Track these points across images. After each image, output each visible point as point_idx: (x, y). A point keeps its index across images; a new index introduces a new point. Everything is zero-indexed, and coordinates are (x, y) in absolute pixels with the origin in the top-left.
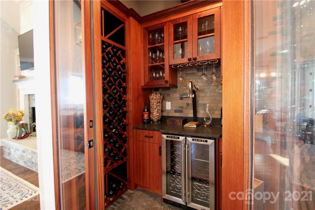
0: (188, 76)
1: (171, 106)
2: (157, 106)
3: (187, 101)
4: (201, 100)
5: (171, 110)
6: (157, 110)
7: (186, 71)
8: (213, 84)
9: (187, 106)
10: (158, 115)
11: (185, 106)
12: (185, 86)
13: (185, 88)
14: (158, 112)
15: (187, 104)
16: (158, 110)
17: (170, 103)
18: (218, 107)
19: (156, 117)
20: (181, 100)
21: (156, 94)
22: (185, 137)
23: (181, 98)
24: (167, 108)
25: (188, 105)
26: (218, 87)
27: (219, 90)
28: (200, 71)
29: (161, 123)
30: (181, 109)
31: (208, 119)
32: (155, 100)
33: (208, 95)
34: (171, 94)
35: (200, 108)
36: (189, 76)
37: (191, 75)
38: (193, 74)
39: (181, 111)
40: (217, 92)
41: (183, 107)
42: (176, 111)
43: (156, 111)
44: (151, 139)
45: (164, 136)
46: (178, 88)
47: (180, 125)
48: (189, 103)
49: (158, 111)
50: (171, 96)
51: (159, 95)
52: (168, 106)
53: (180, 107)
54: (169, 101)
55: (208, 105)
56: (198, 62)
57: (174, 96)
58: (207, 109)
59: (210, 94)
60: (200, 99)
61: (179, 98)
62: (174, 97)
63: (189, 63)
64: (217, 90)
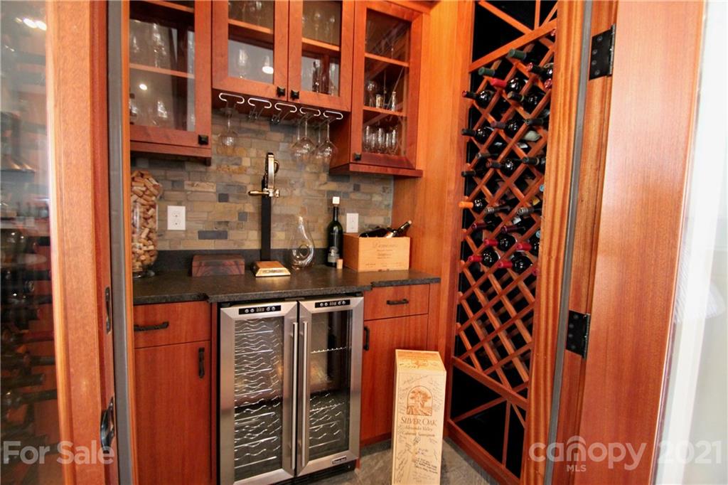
0: (244, 135)
1: (187, 220)
2: (146, 219)
3: (239, 207)
4: (279, 205)
5: (186, 231)
6: (147, 231)
7: (240, 122)
8: (308, 169)
9: (239, 219)
10: (151, 248)
11: (236, 219)
12: (236, 164)
13: (235, 167)
14: (148, 238)
15: (239, 214)
16: (150, 231)
17: (182, 210)
18: (317, 222)
19: (143, 258)
20: (224, 203)
21: (142, 175)
22: (296, 303)
23: (223, 198)
24: (171, 226)
25: (242, 216)
26: (318, 177)
27: (320, 185)
28: (278, 131)
29: (157, 274)
30: (221, 228)
31: (305, 252)
32: (141, 197)
33: (297, 192)
34: (187, 182)
35: (275, 225)
36: (248, 137)
37: (254, 135)
38: (257, 133)
39: (222, 235)
40: (316, 188)
41: (227, 222)
42: (203, 235)
43: (144, 236)
44: (161, 333)
46: (213, 167)
48: (247, 210)
49: (151, 235)
50: (186, 187)
51: (155, 183)
52: (177, 218)
53: (220, 223)
54: (179, 204)
55: (301, 219)
56: (299, 106)
57: (199, 189)
59: (301, 192)
60: (278, 203)
61: (215, 198)
62: (196, 191)
63: (273, 101)
64: (317, 183)
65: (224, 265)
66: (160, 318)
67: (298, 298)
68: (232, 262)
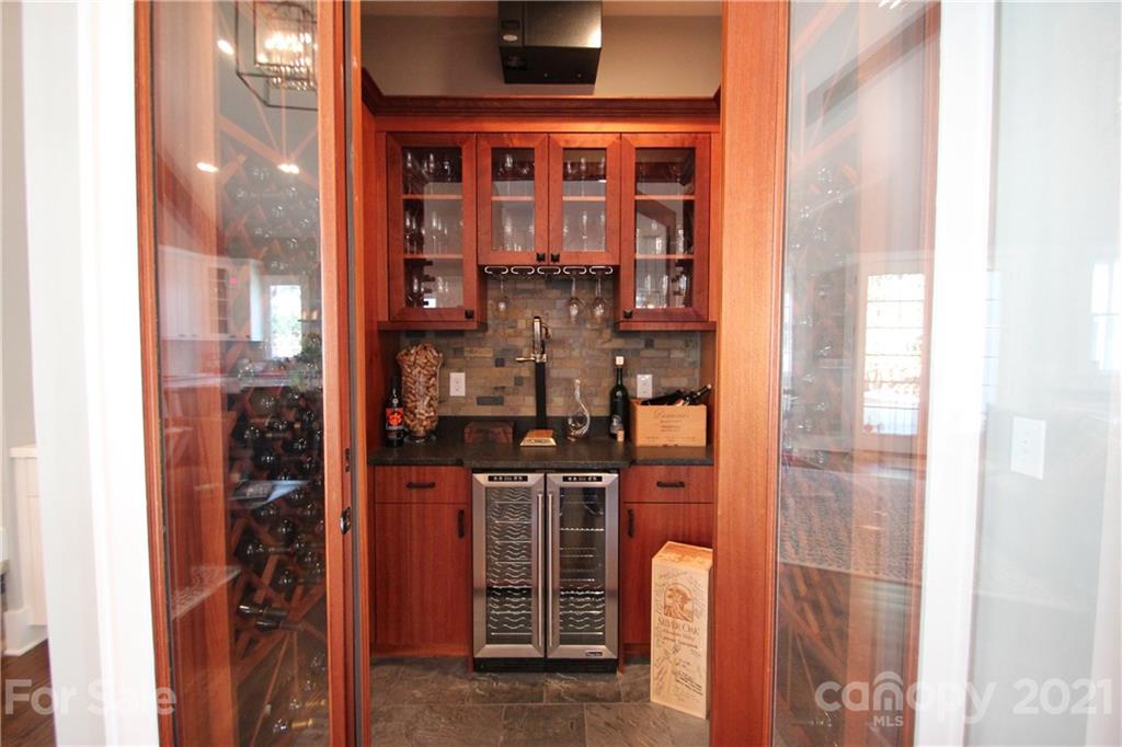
0: (520, 296)
1: (467, 386)
2: (428, 388)
3: (515, 371)
4: (557, 368)
5: (465, 398)
6: (428, 398)
7: (515, 283)
8: (588, 326)
9: (516, 384)
10: (432, 414)
11: (512, 384)
12: (511, 327)
13: (510, 331)
14: (430, 405)
15: (516, 378)
16: (431, 399)
17: (462, 376)
18: (600, 385)
19: (425, 423)
20: (501, 369)
21: (425, 348)
22: (542, 475)
23: (500, 363)
24: (453, 393)
25: (519, 381)
26: (601, 334)
27: (605, 342)
28: (554, 288)
29: (438, 439)
30: (497, 394)
31: (580, 420)
32: (423, 368)
33: (576, 353)
34: (467, 349)
35: (553, 389)
36: (523, 298)
37: (529, 295)
38: (533, 292)
39: (498, 401)
40: (597, 346)
41: (503, 388)
42: (481, 401)
43: (425, 403)
44: (429, 493)
45: (482, 478)
46: (490, 332)
47: (505, 441)
48: (523, 374)
49: (432, 402)
50: (466, 354)
51: (435, 354)
52: (458, 384)
53: (496, 388)
54: (460, 371)
55: (578, 381)
56: (562, 267)
57: (477, 355)
58: (578, 393)
59: (581, 353)
60: (555, 365)
61: (492, 362)
62: (476, 357)
63: (535, 267)
64: (599, 341)
65: (493, 432)
66: (429, 479)
67: (546, 470)
68: (500, 430)
